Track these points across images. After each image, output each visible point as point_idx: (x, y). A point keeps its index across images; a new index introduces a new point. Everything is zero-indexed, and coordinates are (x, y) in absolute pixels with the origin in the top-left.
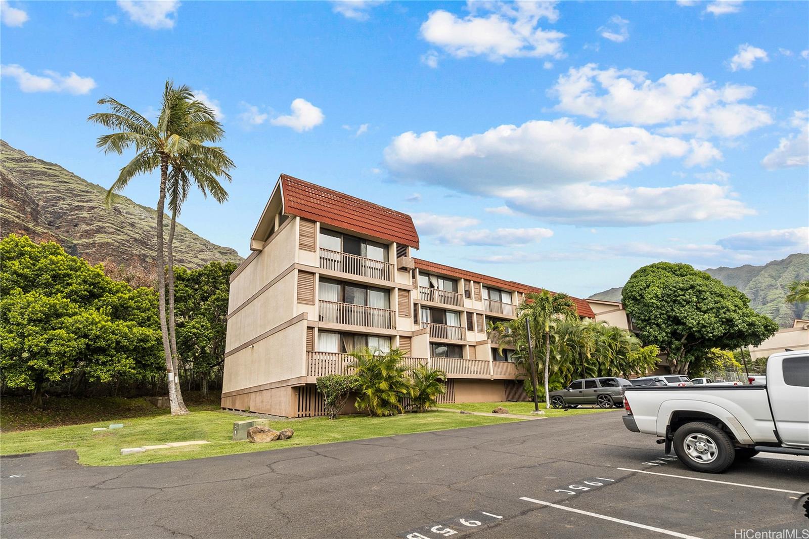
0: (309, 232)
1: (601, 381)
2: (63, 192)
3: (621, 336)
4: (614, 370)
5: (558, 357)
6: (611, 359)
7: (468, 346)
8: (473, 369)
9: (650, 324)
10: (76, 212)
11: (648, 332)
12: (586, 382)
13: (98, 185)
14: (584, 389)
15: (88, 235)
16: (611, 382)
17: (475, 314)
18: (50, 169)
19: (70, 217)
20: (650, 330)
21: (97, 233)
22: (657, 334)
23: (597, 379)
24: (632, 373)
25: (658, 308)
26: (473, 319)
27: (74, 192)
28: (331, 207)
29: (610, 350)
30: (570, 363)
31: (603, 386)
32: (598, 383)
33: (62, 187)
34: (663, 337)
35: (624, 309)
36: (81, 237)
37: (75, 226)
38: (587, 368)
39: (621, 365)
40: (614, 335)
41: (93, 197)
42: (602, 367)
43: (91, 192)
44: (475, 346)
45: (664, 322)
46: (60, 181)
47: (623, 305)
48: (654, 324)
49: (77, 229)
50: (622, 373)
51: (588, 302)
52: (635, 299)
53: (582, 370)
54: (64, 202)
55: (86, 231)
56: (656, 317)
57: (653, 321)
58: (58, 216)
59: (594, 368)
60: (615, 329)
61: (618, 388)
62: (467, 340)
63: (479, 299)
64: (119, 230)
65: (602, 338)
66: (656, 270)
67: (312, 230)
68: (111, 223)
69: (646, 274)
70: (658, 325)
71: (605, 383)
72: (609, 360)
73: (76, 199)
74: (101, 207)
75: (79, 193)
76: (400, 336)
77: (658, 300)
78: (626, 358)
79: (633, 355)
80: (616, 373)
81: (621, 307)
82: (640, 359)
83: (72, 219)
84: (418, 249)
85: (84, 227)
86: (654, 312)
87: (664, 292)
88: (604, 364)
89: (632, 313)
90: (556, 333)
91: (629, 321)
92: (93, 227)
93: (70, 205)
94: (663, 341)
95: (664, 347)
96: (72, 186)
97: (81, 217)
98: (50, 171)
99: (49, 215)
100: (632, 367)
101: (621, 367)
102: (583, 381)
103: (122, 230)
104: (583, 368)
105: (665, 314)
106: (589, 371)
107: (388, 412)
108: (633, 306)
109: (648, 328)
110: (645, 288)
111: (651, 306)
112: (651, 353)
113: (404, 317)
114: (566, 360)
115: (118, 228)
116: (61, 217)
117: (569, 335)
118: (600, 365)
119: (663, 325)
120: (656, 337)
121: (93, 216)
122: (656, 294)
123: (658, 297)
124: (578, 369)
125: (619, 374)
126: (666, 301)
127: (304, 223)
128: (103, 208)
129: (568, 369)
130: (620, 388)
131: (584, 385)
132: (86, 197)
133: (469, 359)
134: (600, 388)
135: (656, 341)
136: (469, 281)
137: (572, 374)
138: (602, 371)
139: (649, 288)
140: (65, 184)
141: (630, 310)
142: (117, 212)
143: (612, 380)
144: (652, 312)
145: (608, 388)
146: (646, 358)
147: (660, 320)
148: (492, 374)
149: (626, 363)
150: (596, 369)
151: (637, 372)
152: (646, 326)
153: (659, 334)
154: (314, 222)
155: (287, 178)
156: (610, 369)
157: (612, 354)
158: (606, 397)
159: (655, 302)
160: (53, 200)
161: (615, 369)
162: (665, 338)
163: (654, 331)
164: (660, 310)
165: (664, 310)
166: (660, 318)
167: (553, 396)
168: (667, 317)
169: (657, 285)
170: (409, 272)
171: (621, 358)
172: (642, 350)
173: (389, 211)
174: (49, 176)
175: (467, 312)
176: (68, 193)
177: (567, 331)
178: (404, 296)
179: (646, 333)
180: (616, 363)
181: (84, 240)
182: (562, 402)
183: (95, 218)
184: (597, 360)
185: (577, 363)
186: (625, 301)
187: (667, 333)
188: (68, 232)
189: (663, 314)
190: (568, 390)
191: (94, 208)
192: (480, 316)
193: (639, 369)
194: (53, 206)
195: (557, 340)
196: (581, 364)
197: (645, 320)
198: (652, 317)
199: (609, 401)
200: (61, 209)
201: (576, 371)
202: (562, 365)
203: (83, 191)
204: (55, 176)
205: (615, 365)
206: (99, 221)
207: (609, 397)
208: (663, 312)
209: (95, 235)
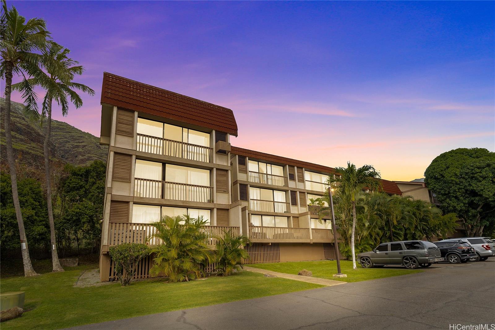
0: (127, 120)
1: (406, 244)
2: (68, 138)
3: (424, 207)
4: (418, 234)
5: (367, 224)
6: (415, 225)
7: (292, 217)
8: (295, 235)
9: (449, 197)
10: (76, 149)
11: (448, 204)
12: (392, 244)
13: (88, 133)
14: (389, 251)
15: (83, 162)
16: (416, 245)
17: (298, 192)
18: (61, 125)
19: (73, 152)
20: (450, 202)
21: (88, 161)
22: (455, 205)
23: (402, 243)
24: (434, 236)
25: (457, 184)
26: (296, 196)
27: (74, 137)
28: (151, 99)
29: (415, 218)
30: (380, 229)
31: (408, 249)
32: (404, 246)
33: (68, 135)
34: (461, 207)
35: (426, 187)
36: (79, 163)
37: (76, 157)
38: (394, 233)
39: (424, 229)
40: (418, 206)
41: (85, 140)
42: (408, 232)
43: (83, 137)
44: (298, 217)
45: (462, 195)
46: (66, 132)
47: (425, 184)
48: (453, 196)
49: (77, 159)
50: (425, 236)
51: (396, 183)
52: (436, 178)
53: (390, 235)
54: (69, 144)
55: (82, 160)
56: (455, 191)
57: (452, 195)
58: (66, 152)
59: (400, 232)
60: (419, 201)
61: (423, 250)
62: (291, 213)
63: (301, 180)
64: (100, 158)
65: (408, 208)
66: (454, 154)
67: (130, 119)
68: (95, 154)
69: (445, 158)
70: (456, 197)
71: (411, 246)
72: (414, 226)
73: (75, 141)
74: (90, 145)
75: (77, 138)
76: (217, 209)
77: (457, 177)
78: (429, 224)
79: (433, 222)
80: (419, 236)
81: (424, 185)
82: (441, 225)
83: (74, 153)
84: (237, 136)
85: (81, 157)
86: (453, 187)
87: (462, 171)
88: (410, 229)
89: (433, 189)
90: (365, 204)
91: (430, 196)
92: (86, 157)
93: (72, 145)
94: (461, 210)
95: (462, 214)
96: (73, 134)
97: (79, 152)
98: (61, 126)
99: (62, 152)
100: (434, 231)
101: (424, 231)
102: (389, 244)
103: (101, 158)
104: (391, 233)
105: (463, 188)
106: (396, 236)
107: (184, 277)
108: (435, 184)
109: (448, 200)
110: (445, 169)
111: (451, 183)
112: (450, 220)
113: (223, 193)
114: (375, 227)
115: (99, 157)
116: (68, 152)
117: (378, 206)
118: (406, 230)
119: (461, 197)
120: (455, 207)
121: (85, 151)
122: (455, 173)
123: (457, 175)
124: (386, 234)
125: (423, 236)
126: (464, 178)
127: (121, 112)
128: (91, 146)
129: (378, 234)
130: (426, 250)
131: (389, 248)
132: (81, 140)
133: (292, 227)
134: (405, 250)
135: (455, 210)
136: (294, 167)
137: (382, 237)
138: (407, 234)
139: (449, 169)
140: (69, 133)
141: (431, 187)
142: (98, 148)
143: (418, 243)
144: (451, 187)
145: (413, 250)
146: (446, 224)
147: (458, 194)
148: (311, 238)
149: (428, 227)
150: (402, 233)
151: (438, 235)
152: (446, 199)
153: (458, 205)
154: (133, 112)
155: (109, 75)
156: (414, 233)
157: (417, 221)
158: (411, 259)
159: (454, 179)
160: (63, 143)
161: (419, 232)
162: (463, 208)
163: (453, 202)
164: (458, 186)
165: (462, 186)
166: (459, 191)
167: (362, 257)
168: (465, 191)
169: (456, 166)
170: (227, 154)
171: (424, 224)
172: (442, 217)
173: (211, 105)
174: (61, 129)
175: (291, 191)
176: (71, 138)
177: (375, 202)
178: (223, 175)
179: (446, 204)
180: (419, 229)
181: (81, 165)
182: (369, 262)
183: (86, 152)
184: (404, 226)
185: (386, 229)
186: (427, 180)
187: (464, 204)
188: (72, 161)
189: (461, 189)
190: (375, 252)
191: (85, 146)
192: (303, 194)
193: (440, 233)
194: (63, 146)
195: (366, 210)
196: (389, 230)
197: (445, 194)
198: (451, 192)
199: (414, 262)
200: (68, 147)
201: (384, 235)
202: (372, 230)
203: (80, 137)
204: (64, 129)
205: (419, 230)
206: (88, 153)
207: (414, 259)
208: (461, 187)
209: (87, 161)
